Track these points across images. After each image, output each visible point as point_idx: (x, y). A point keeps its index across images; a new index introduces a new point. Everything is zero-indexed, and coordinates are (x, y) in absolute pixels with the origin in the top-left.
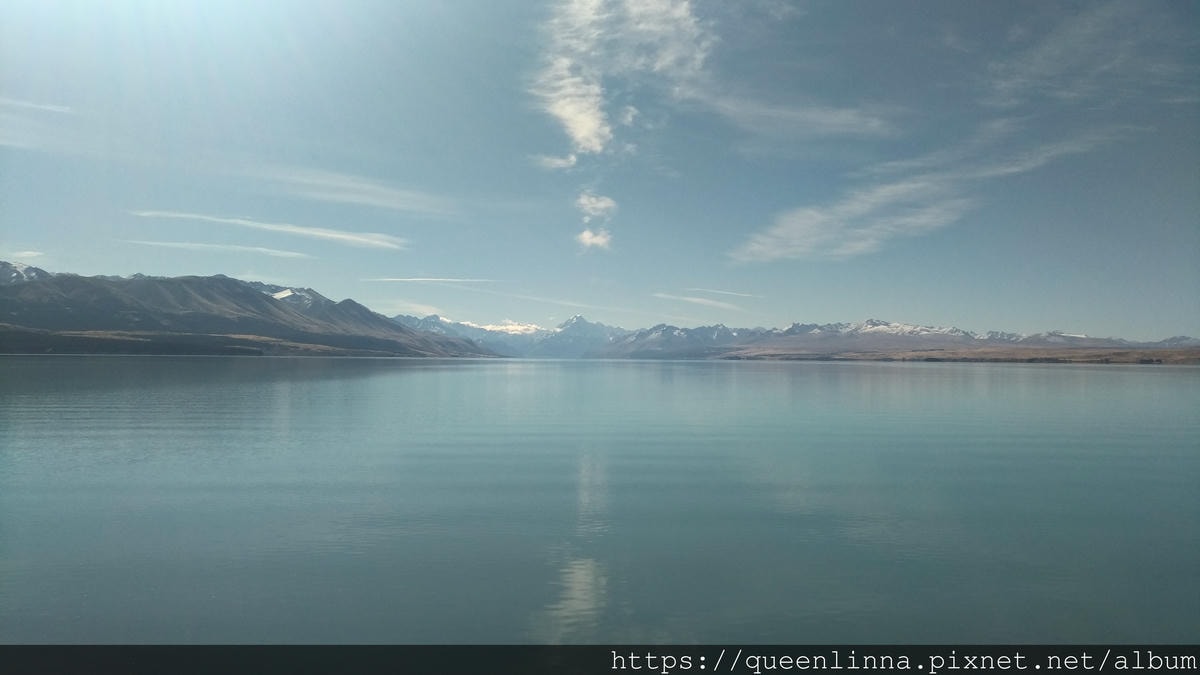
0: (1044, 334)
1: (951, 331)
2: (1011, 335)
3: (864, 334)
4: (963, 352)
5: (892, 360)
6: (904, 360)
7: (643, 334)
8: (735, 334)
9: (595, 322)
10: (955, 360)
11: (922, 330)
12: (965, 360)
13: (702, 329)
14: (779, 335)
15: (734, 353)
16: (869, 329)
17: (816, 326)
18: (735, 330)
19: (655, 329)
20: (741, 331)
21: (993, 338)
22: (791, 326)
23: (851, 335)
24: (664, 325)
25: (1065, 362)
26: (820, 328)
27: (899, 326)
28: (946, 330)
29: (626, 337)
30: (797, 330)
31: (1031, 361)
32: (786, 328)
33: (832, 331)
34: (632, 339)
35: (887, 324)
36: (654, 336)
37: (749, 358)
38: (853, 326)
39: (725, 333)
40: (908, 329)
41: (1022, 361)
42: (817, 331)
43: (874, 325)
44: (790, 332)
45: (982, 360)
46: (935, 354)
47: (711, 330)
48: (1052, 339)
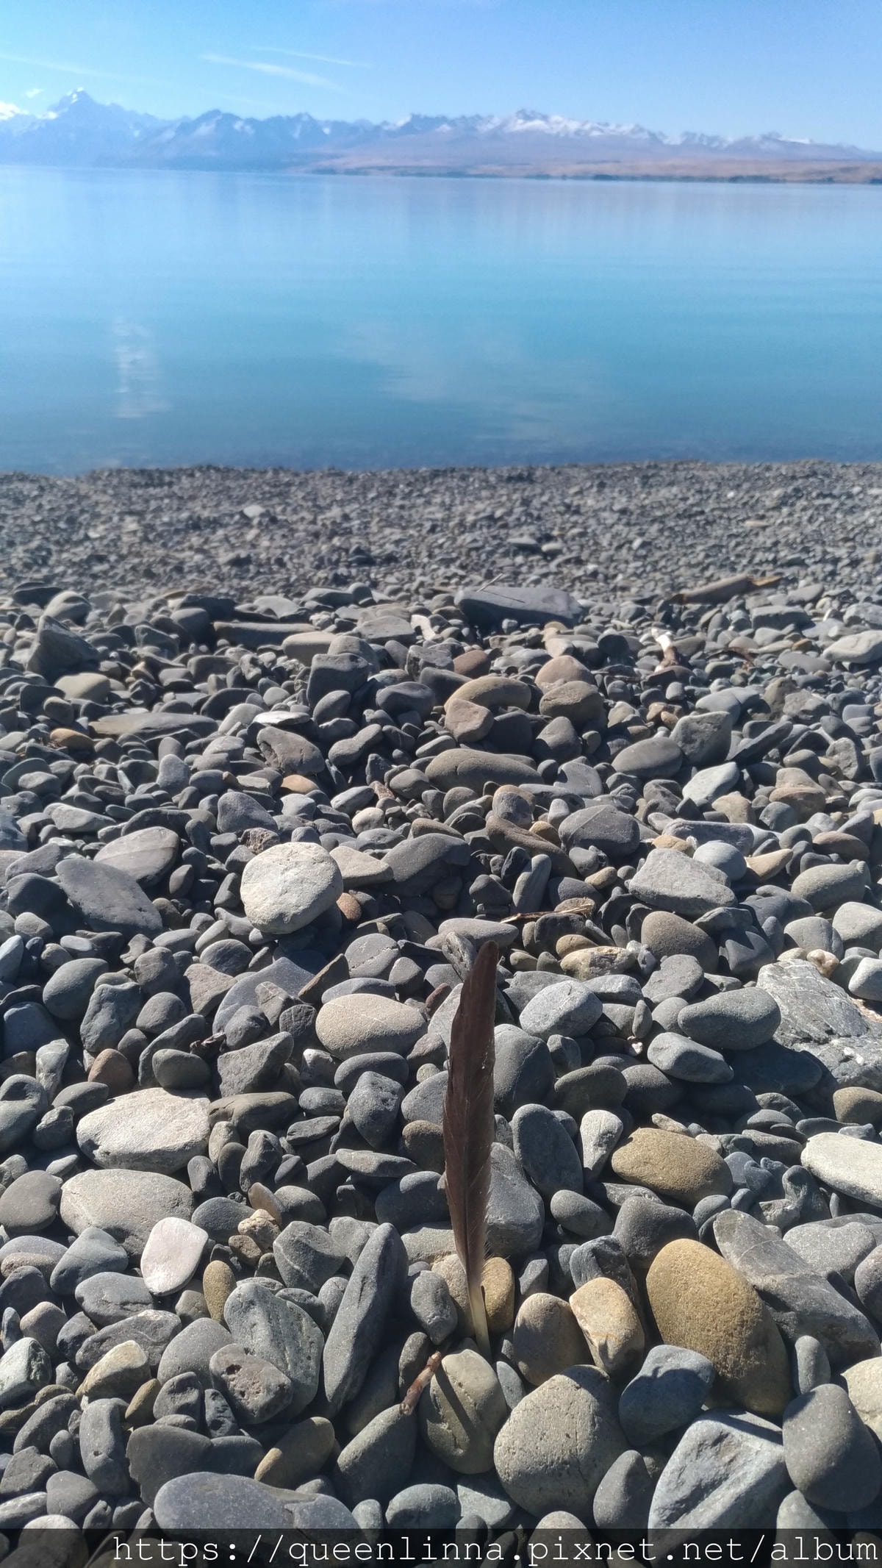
0: (757, 138)
1: (633, 132)
2: (713, 139)
3: (514, 135)
4: (646, 166)
5: (547, 177)
6: (564, 177)
7: (186, 127)
8: (327, 131)
9: (108, 103)
10: (633, 178)
11: (593, 129)
12: (647, 178)
13: (278, 120)
14: (391, 134)
15: (325, 164)
16: (520, 125)
17: (443, 120)
18: (327, 123)
19: (206, 117)
20: (338, 126)
21: (692, 143)
22: (408, 119)
23: (495, 135)
24: (217, 112)
25: (777, 181)
26: (452, 123)
27: (563, 122)
28: (626, 128)
29: (160, 131)
30: (419, 125)
31: (734, 179)
32: (401, 123)
33: (467, 127)
34: (169, 135)
35: (545, 118)
36: (204, 130)
37: (348, 172)
38: (497, 121)
39: (312, 128)
40: (573, 126)
41: (722, 180)
42: (445, 127)
43: (528, 118)
44: (408, 128)
45: (669, 178)
46: (608, 169)
47: (292, 121)
48: (766, 146)
